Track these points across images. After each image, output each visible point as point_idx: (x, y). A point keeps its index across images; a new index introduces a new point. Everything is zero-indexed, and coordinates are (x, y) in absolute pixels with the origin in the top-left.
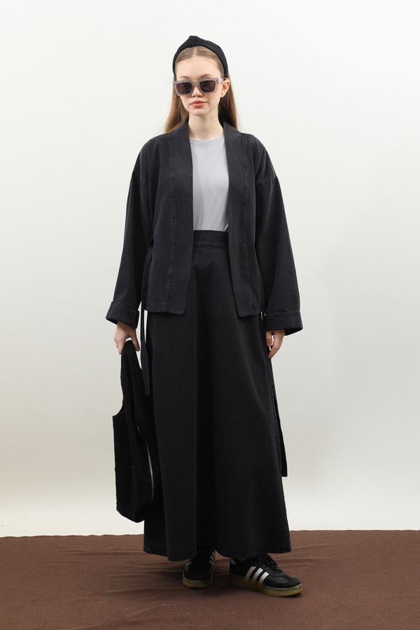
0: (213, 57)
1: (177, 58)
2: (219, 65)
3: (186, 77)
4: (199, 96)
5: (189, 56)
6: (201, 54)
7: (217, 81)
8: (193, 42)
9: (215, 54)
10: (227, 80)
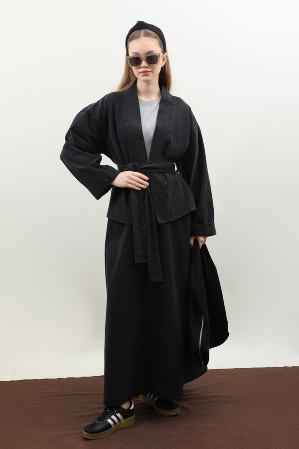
0: (155, 38)
1: (129, 38)
2: (160, 43)
3: (136, 53)
4: (146, 67)
5: (138, 37)
6: (147, 35)
7: (159, 56)
8: (141, 26)
9: (157, 35)
10: (166, 54)
